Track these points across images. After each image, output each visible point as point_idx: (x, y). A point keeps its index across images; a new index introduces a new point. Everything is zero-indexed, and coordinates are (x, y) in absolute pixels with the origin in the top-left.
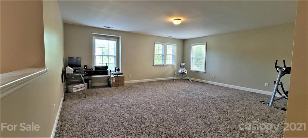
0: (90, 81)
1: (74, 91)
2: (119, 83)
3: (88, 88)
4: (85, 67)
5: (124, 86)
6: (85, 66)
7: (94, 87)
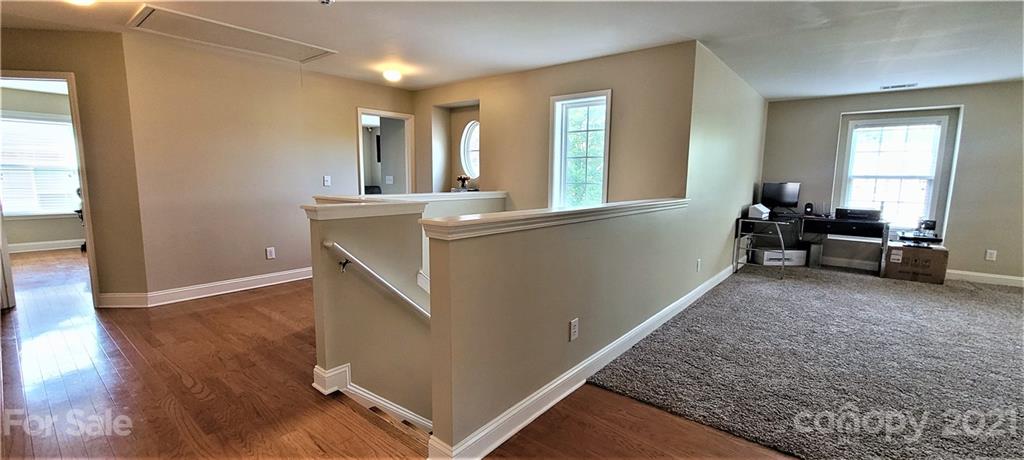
0: (814, 248)
1: (766, 263)
2: (921, 271)
3: (807, 264)
4: (809, 210)
5: (942, 283)
6: (809, 205)
7: (825, 267)
